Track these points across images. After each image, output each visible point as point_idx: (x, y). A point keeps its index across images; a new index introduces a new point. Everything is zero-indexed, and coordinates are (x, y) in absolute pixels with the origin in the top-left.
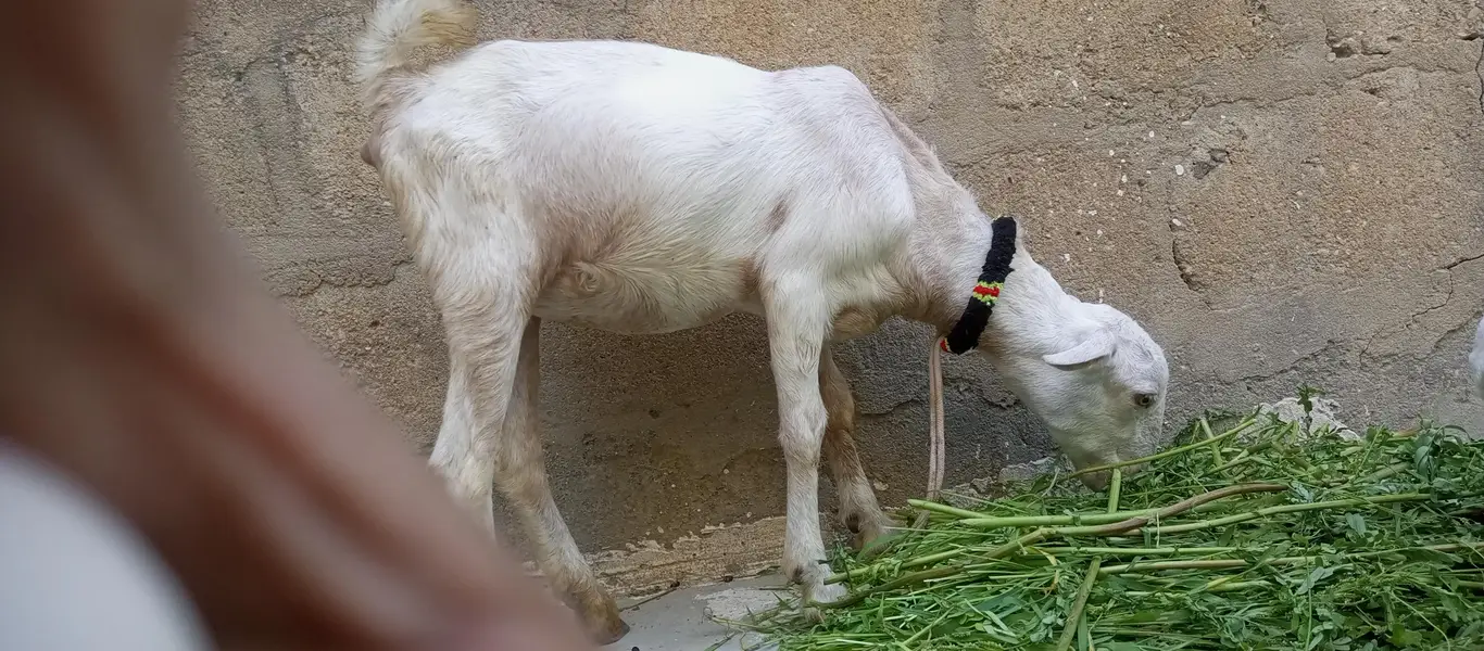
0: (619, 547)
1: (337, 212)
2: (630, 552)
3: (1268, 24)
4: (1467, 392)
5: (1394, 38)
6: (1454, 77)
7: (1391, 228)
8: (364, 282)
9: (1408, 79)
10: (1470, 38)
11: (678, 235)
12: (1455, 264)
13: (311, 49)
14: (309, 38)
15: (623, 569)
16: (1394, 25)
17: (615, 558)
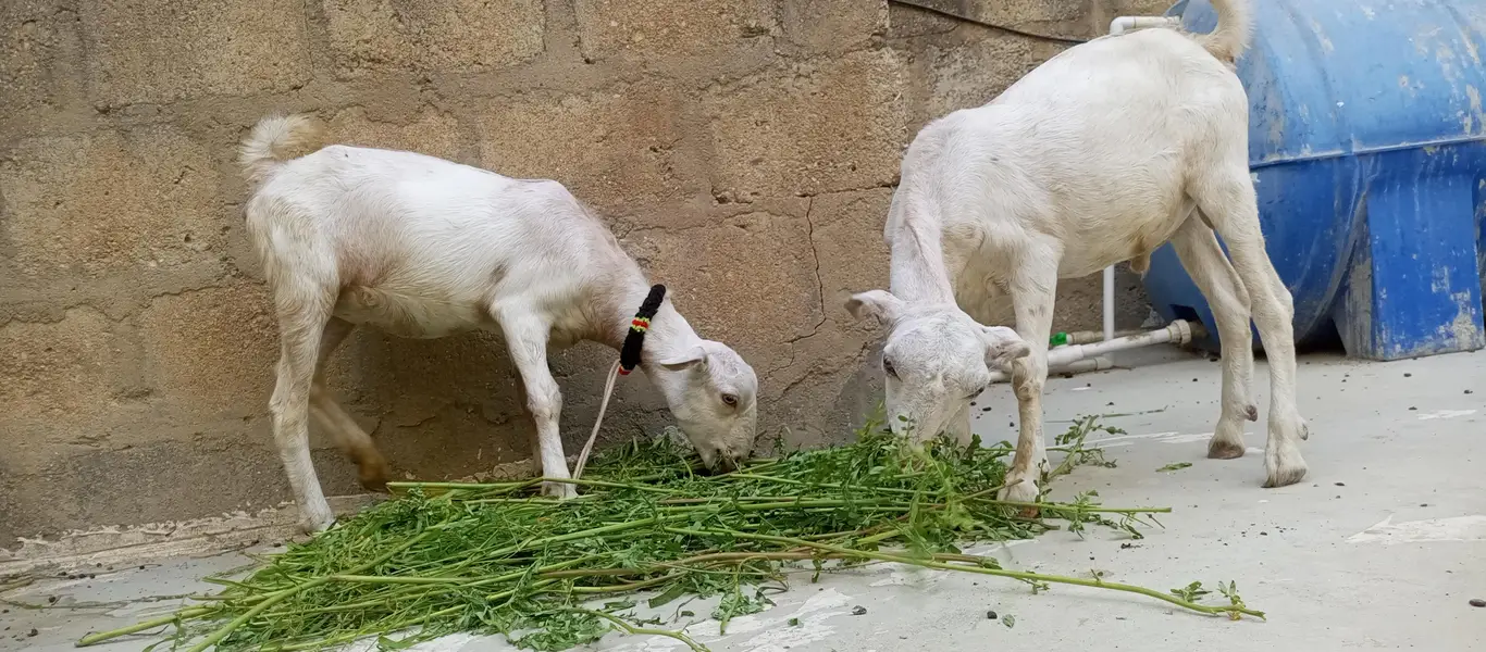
0: (219, 515)
1: (26, 270)
2: (225, 519)
3: (674, 180)
4: (804, 424)
5: (756, 193)
6: (793, 220)
7: (753, 315)
8: (43, 320)
9: (764, 220)
10: (804, 196)
11: (425, 278)
12: (795, 340)
13: (15, 158)
14: (14, 151)
15: (218, 531)
16: (755, 185)
17: (213, 523)
